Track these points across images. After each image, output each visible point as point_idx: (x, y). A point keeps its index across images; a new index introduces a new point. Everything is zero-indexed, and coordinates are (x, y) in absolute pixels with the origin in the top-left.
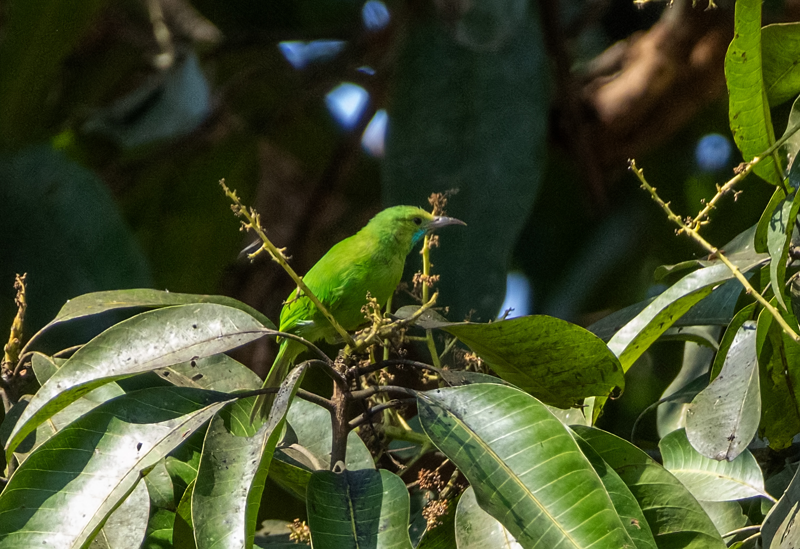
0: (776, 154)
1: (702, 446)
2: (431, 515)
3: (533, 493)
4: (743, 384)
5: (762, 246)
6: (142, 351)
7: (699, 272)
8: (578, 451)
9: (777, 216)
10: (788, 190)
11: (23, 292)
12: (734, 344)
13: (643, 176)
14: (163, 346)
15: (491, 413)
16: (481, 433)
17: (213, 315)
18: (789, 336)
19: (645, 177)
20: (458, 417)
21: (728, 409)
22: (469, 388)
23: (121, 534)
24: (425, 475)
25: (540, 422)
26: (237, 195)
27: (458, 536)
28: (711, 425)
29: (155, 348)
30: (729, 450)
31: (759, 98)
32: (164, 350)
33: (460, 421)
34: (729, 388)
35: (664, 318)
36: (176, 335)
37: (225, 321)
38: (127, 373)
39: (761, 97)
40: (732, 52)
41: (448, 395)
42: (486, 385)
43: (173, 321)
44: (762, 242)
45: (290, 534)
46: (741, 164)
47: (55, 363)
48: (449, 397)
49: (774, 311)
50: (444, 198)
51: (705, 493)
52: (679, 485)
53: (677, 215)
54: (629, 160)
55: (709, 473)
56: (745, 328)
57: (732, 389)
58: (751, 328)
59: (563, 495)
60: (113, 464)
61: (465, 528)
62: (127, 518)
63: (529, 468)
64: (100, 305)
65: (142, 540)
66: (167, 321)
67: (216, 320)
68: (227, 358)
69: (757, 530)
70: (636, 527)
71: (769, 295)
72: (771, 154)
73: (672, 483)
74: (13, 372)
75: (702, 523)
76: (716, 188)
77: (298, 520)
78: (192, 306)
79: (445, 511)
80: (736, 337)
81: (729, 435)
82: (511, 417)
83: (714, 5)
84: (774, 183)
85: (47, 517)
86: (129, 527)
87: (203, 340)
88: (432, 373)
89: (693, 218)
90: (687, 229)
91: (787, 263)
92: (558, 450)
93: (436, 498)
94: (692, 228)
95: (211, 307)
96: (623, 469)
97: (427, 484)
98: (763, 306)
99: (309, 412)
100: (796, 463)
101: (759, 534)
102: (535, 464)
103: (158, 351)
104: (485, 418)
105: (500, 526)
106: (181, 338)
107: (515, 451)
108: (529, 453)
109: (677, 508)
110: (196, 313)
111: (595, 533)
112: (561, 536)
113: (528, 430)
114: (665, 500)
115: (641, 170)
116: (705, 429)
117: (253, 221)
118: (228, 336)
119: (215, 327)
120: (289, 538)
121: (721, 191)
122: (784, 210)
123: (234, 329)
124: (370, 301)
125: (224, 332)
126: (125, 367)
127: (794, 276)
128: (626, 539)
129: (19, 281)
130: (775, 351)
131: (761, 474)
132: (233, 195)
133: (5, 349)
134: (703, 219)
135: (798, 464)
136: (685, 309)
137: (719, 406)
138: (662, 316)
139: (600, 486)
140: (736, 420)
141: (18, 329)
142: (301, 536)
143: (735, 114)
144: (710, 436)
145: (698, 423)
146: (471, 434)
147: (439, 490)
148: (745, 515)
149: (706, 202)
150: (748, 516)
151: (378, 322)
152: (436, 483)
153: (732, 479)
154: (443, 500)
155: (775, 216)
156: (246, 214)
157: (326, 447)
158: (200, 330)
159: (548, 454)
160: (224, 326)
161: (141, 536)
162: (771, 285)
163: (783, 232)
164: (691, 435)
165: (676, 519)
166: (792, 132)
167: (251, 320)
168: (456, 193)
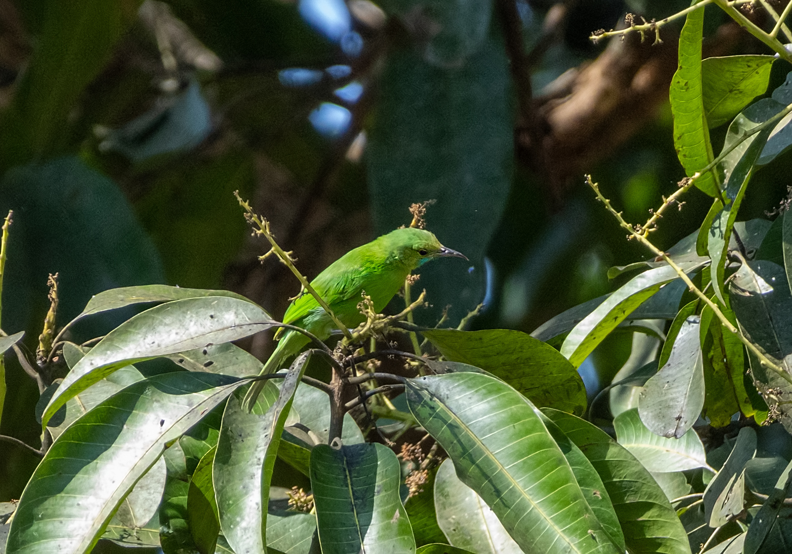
0: (715, 171)
1: (653, 425)
2: (413, 484)
3: (506, 468)
4: (689, 371)
5: (703, 250)
6: (165, 336)
7: (648, 273)
8: (546, 432)
9: (716, 224)
10: (725, 201)
11: (55, 289)
12: (680, 336)
13: (598, 189)
14: (183, 332)
15: (470, 398)
16: (461, 416)
17: (228, 307)
18: (727, 328)
19: (600, 190)
20: (441, 402)
21: (675, 393)
22: (452, 376)
23: (141, 497)
24: (408, 448)
25: (513, 407)
26: (249, 205)
27: (437, 501)
28: (660, 407)
29: (177, 334)
30: (676, 429)
31: (700, 122)
32: (184, 336)
33: (443, 404)
34: (676, 374)
35: (617, 313)
36: (195, 323)
37: (238, 312)
38: (150, 355)
39: (701, 120)
40: (677, 81)
41: (433, 382)
42: (465, 374)
43: (193, 310)
44: (703, 247)
45: (289, 499)
46: (684, 179)
47: (84, 351)
48: (433, 384)
49: (714, 306)
50: (423, 208)
51: (654, 465)
52: (635, 462)
53: (628, 223)
54: (585, 175)
55: (657, 448)
56: (690, 322)
57: (679, 375)
58: (694, 322)
59: (533, 470)
60: (139, 438)
61: (443, 495)
62: (146, 483)
63: (503, 446)
64: (122, 300)
65: (159, 503)
66: (188, 310)
67: (231, 312)
68: (235, 347)
69: (700, 498)
70: (598, 497)
71: (710, 293)
72: (711, 170)
73: (629, 459)
74: (47, 358)
75: (655, 495)
76: (662, 199)
77: (295, 487)
78: (210, 299)
79: (426, 480)
80: (681, 330)
81: (677, 416)
82: (488, 402)
83: (660, 40)
84: (713, 196)
85: (81, 482)
86: (148, 491)
87: (218, 328)
88: (413, 360)
89: (642, 225)
90: (637, 235)
91: (726, 265)
92: (528, 432)
93: (417, 468)
94: (642, 234)
95: (226, 300)
96: (586, 447)
97: (410, 456)
98: (705, 303)
99: (307, 394)
100: (734, 439)
101: (702, 500)
102: (508, 443)
103: (178, 337)
104: (465, 403)
105: (474, 493)
106: (199, 326)
107: (490, 431)
108: (502, 434)
109: (633, 481)
110: (214, 305)
111: (559, 504)
112: (529, 506)
113: (502, 414)
114: (623, 474)
115: (596, 184)
116: (655, 410)
117: (264, 229)
118: (240, 326)
119: (229, 318)
120: (288, 503)
121: (666, 202)
122: (722, 219)
123: (246, 321)
124: (364, 299)
125: (237, 323)
126: (150, 350)
127: (731, 276)
128: (587, 509)
129: (52, 279)
130: (716, 341)
131: (703, 448)
132: (246, 205)
133: (40, 338)
134: (651, 226)
135: (736, 440)
136: (637, 305)
137: (668, 390)
138: (616, 311)
139: (565, 463)
140: (682, 402)
141: (51, 320)
142: (299, 502)
143: (679, 136)
144: (660, 416)
145: (649, 405)
146: (453, 416)
147: (421, 461)
148: (689, 485)
149: (654, 211)
150: (692, 485)
151: (372, 317)
152: (417, 455)
153: (678, 453)
154: (424, 470)
155: (715, 224)
156: (258, 221)
157: (322, 425)
158: (216, 320)
159: (519, 435)
160: (237, 317)
161: (159, 498)
162: (711, 284)
163: (722, 238)
164: (643, 415)
165: (632, 491)
166: (729, 151)
167: (261, 313)
168: (433, 203)
